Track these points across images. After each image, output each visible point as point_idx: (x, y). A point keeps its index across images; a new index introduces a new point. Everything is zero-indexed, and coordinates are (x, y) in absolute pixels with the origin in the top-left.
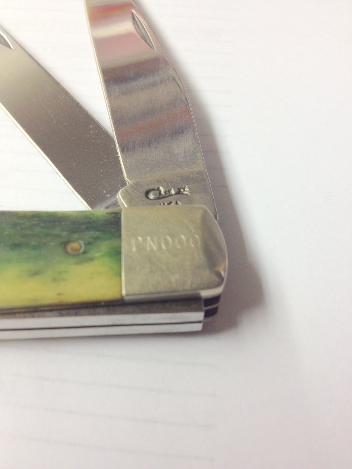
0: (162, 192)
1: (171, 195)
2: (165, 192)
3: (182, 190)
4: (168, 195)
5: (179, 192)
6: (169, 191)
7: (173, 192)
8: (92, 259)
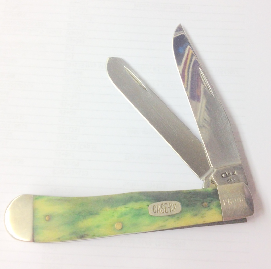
0: (227, 174)
1: (231, 175)
2: (228, 174)
3: (234, 173)
4: (229, 175)
5: (233, 174)
6: (230, 173)
7: (231, 174)
8: (212, 209)
